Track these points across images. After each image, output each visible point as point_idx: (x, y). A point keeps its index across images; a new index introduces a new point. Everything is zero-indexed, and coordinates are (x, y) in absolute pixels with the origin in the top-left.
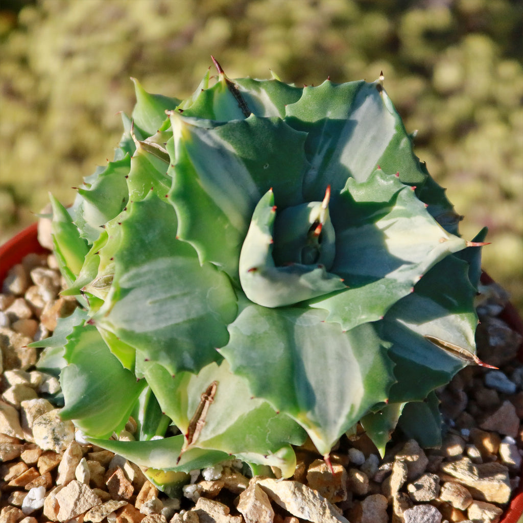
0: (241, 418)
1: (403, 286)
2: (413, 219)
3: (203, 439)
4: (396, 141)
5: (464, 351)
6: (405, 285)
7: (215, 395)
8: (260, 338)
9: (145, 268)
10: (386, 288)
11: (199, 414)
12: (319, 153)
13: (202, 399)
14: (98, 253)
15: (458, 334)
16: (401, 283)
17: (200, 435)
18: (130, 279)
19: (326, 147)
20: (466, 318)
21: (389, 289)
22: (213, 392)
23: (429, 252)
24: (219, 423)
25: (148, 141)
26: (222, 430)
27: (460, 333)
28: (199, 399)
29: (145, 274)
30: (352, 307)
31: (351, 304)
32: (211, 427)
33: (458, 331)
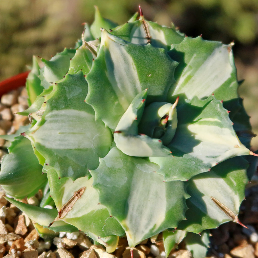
0: (92, 212)
1: (205, 166)
2: (223, 129)
3: (68, 217)
4: (229, 82)
5: (231, 212)
6: (206, 166)
7: (82, 194)
8: (115, 171)
9: (63, 112)
10: (195, 164)
11: (70, 202)
12: (183, 76)
13: (74, 195)
14: (44, 97)
15: (231, 202)
16: (204, 164)
17: (67, 214)
18: (52, 116)
19: (188, 74)
20: (238, 194)
21: (197, 165)
22: (81, 193)
23: (227, 151)
24: (79, 211)
26: (80, 215)
27: (232, 201)
28: (73, 194)
29: (61, 116)
30: (173, 169)
31: (173, 167)
32: (74, 212)
33: (231, 200)
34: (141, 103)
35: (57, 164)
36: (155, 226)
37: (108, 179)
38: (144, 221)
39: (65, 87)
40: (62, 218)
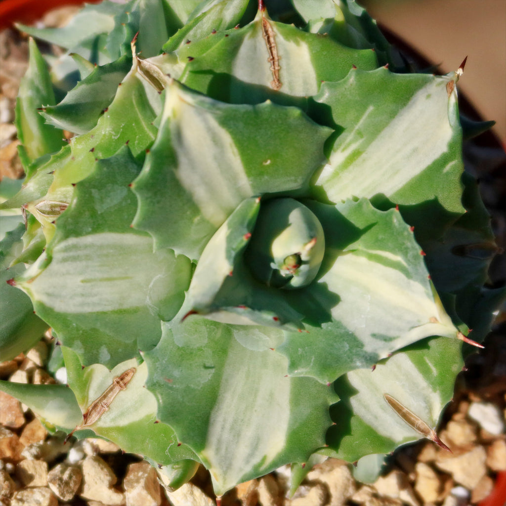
0: (148, 417)
1: (366, 358)
2: (412, 282)
3: (101, 424)
5: (422, 423)
6: (368, 358)
7: (128, 382)
8: (191, 353)
9: (88, 239)
10: (349, 350)
11: (105, 397)
12: (343, 150)
13: (113, 383)
14: (52, 173)
15: (423, 405)
16: (366, 352)
17: (99, 419)
18: (66, 249)
19: (354, 147)
20: (438, 391)
21: (351, 352)
22: (127, 378)
23: (413, 327)
24: (122, 414)
25: (148, 62)
26: (124, 422)
27: (426, 403)
29: (86, 247)
30: (306, 353)
31: (306, 348)
32: (112, 415)
33: (425, 401)
34: (242, 241)
35: (78, 343)
36: (264, 459)
37: (176, 373)
38: (242, 450)
39: (93, 191)
40: (90, 426)
